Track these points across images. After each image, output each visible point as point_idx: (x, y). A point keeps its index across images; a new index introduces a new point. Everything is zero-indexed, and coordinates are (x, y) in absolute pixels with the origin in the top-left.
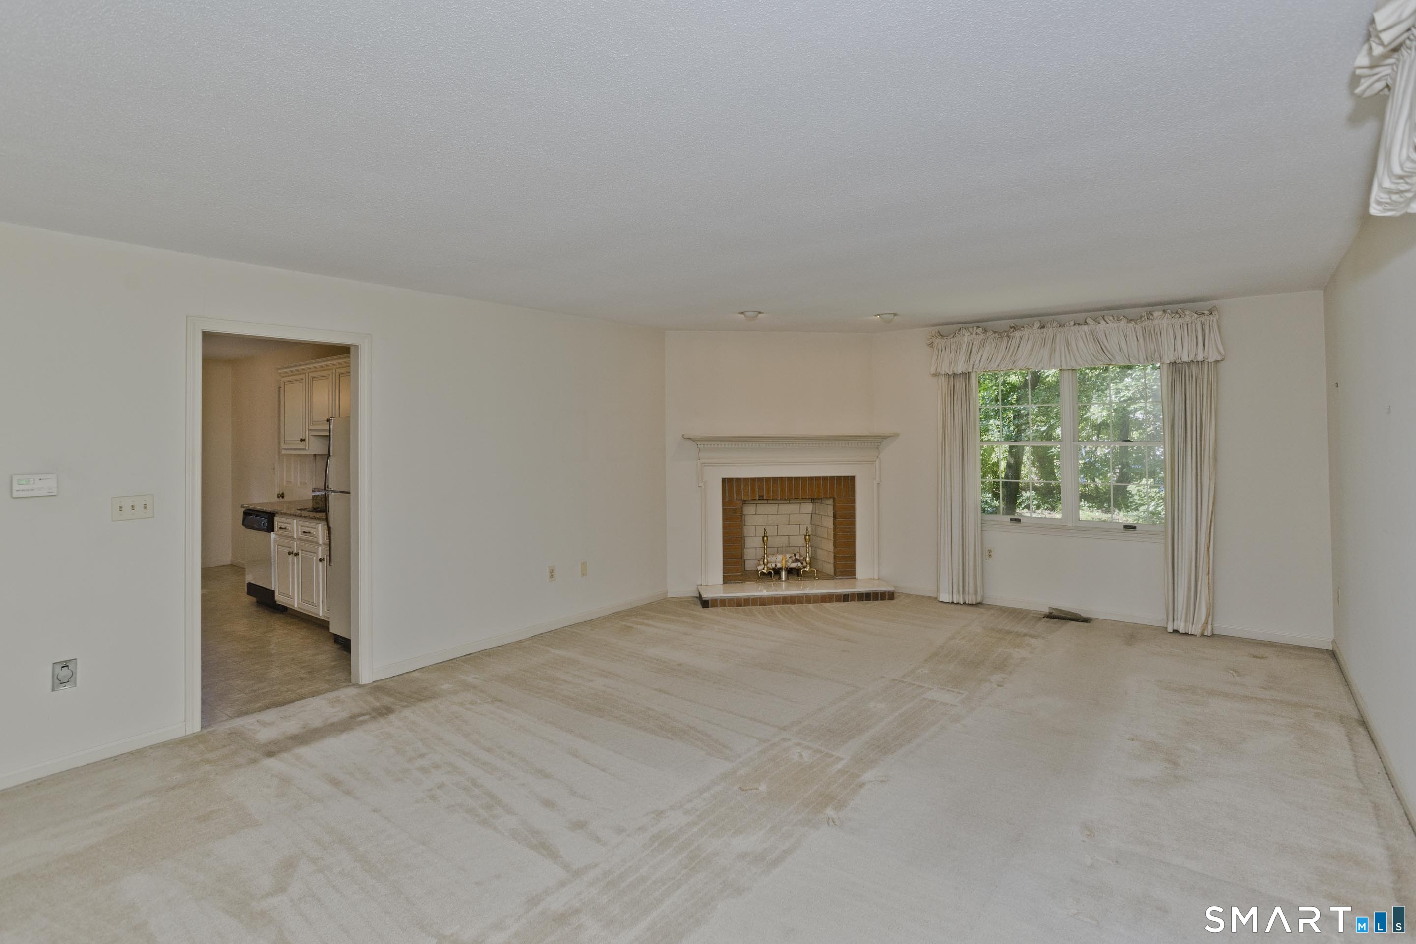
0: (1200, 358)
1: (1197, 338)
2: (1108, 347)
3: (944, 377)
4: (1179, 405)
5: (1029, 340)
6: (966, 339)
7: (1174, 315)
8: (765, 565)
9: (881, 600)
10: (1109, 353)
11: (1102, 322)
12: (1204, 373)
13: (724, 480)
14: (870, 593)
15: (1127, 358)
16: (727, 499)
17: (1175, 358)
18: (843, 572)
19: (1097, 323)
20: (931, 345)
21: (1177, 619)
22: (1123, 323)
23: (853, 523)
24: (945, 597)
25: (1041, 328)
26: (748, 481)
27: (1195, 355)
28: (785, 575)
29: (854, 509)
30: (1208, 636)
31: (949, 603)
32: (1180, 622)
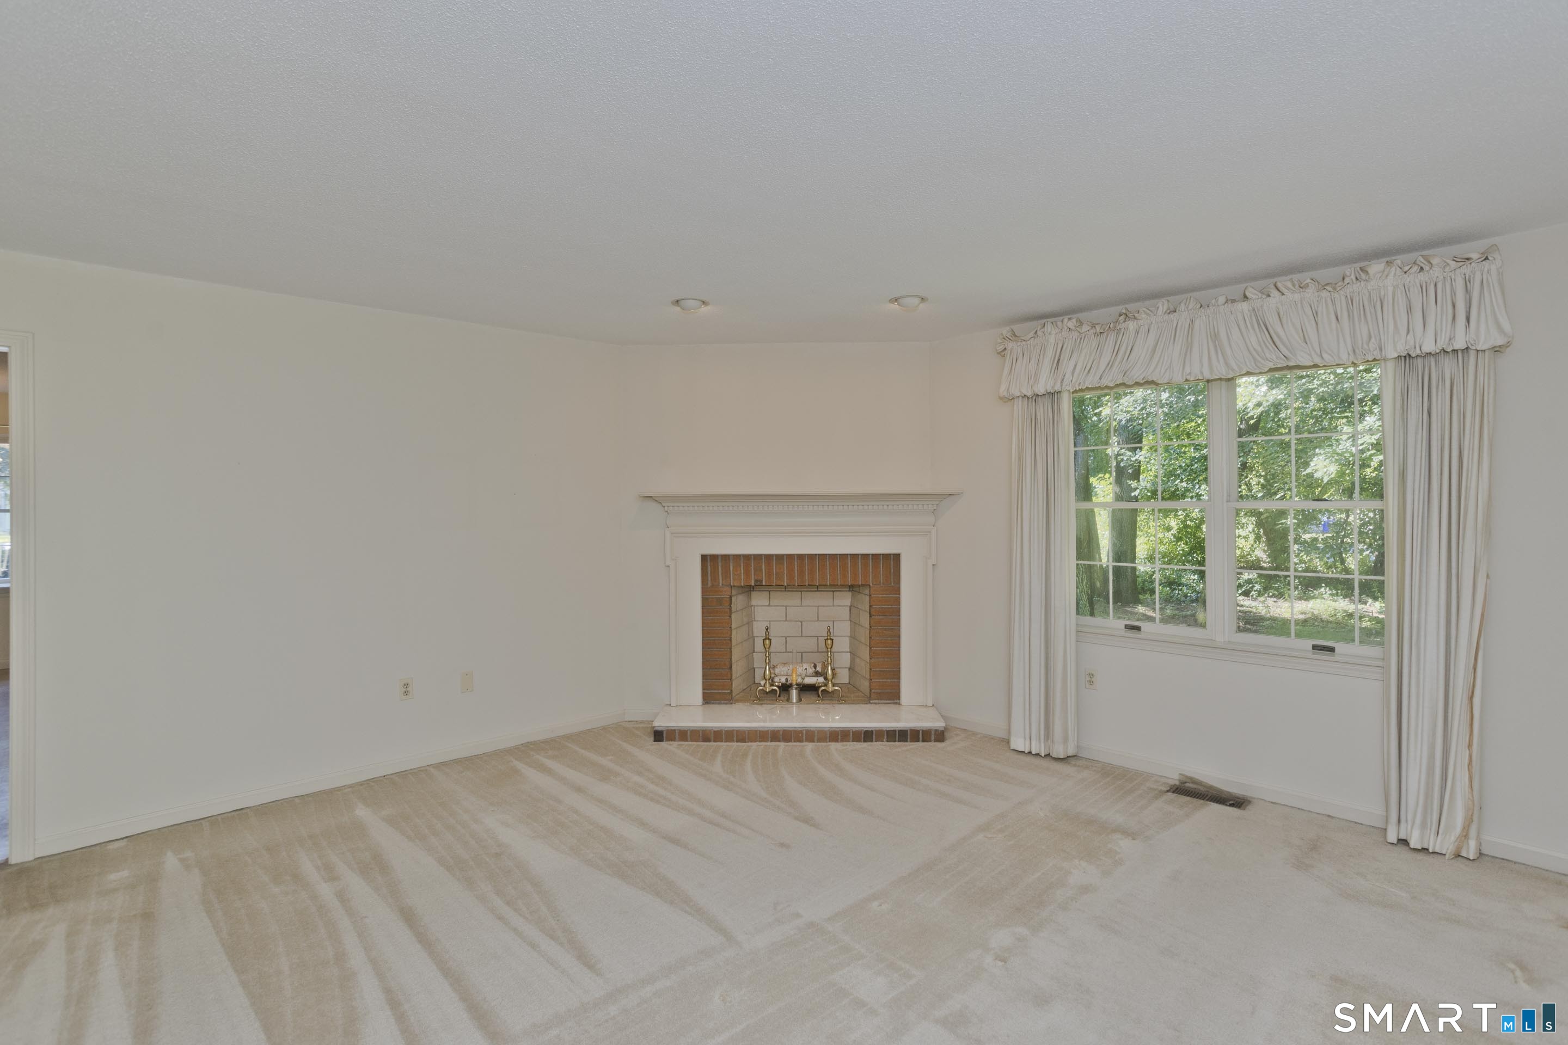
0: (1459, 344)
1: (1454, 306)
2: (1284, 337)
3: (1022, 401)
4: (1416, 433)
5: (1151, 331)
6: (1052, 340)
7: (1409, 267)
8: (766, 680)
9: (923, 741)
10: (1284, 344)
11: (1274, 293)
12: (1468, 369)
13: (704, 557)
14: (907, 731)
15: (1317, 354)
16: (710, 584)
17: (1407, 347)
18: (880, 693)
19: (1264, 296)
20: (1002, 353)
21: (1407, 821)
22: (1310, 293)
23: (897, 623)
24: (1018, 743)
25: (1169, 313)
26: (740, 560)
27: (1450, 339)
28: (796, 693)
29: (898, 601)
30: (1470, 859)
31: (1024, 752)
32: (1412, 827)
